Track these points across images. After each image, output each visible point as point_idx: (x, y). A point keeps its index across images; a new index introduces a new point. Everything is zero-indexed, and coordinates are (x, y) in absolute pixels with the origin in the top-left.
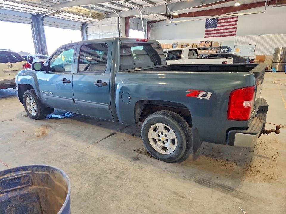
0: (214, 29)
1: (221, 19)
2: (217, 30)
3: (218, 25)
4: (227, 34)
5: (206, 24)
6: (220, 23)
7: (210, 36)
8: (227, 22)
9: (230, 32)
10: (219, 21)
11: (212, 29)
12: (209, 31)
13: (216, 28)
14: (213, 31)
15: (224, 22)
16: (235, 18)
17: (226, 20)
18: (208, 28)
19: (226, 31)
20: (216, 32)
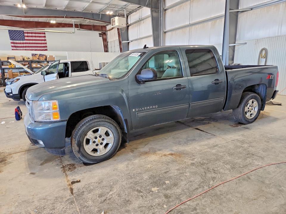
0: (22, 42)
1: (28, 33)
2: (26, 43)
3: (25, 39)
4: (39, 48)
5: (10, 35)
6: (28, 36)
7: (18, 48)
8: (35, 37)
9: (41, 47)
10: (26, 35)
11: (19, 42)
12: (16, 43)
13: (24, 42)
14: (20, 43)
15: (32, 36)
16: (43, 33)
17: (34, 35)
18: (14, 40)
19: (36, 45)
20: (25, 45)
